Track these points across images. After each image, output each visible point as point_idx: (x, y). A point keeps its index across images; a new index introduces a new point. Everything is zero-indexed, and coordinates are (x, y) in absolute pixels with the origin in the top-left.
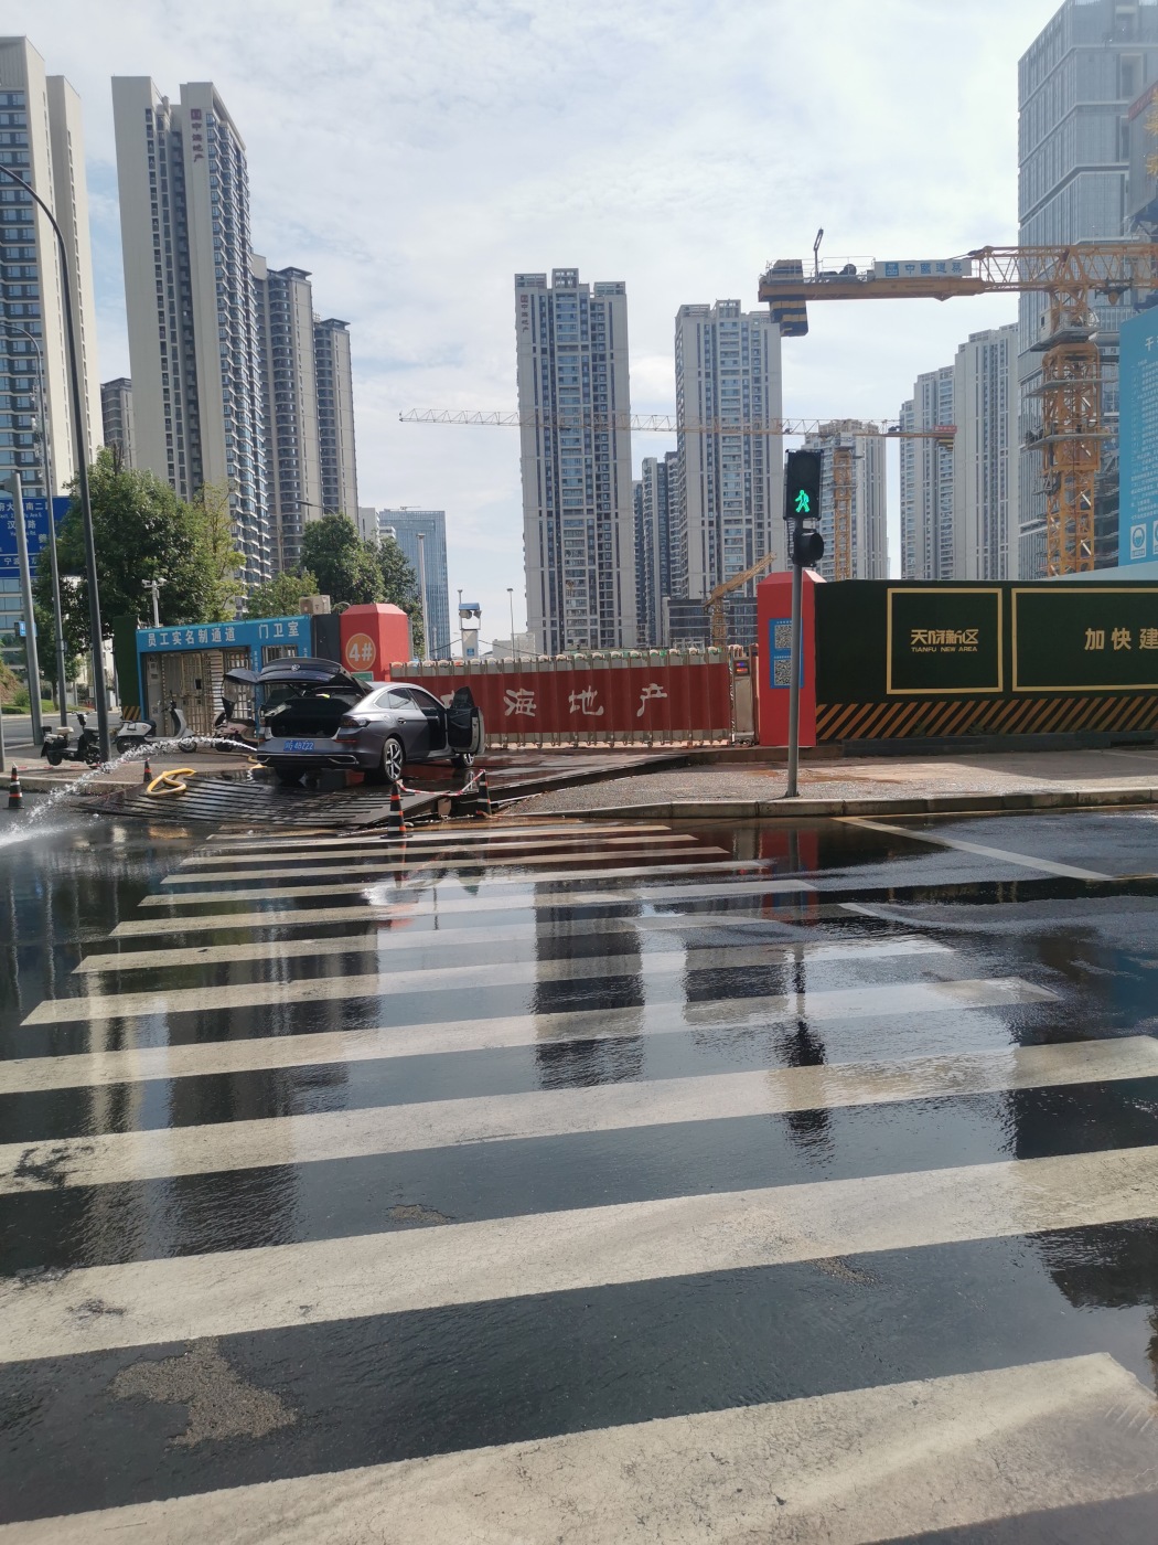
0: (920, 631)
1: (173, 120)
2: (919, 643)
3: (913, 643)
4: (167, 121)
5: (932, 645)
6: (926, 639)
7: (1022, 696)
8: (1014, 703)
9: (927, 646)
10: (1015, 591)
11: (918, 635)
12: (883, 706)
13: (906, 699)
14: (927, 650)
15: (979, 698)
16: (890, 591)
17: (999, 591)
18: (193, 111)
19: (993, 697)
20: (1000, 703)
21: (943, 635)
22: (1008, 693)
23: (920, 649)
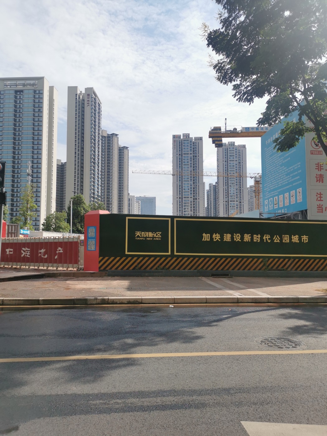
0: (138, 232)
1: (83, 97)
2: (138, 236)
3: (136, 236)
4: (81, 97)
5: (143, 237)
6: (141, 235)
7: (178, 257)
8: (175, 259)
9: (141, 237)
10: (175, 219)
11: (138, 233)
12: (124, 258)
13: (133, 256)
14: (141, 239)
15: (162, 256)
16: (127, 218)
17: (169, 219)
18: (88, 94)
19: (167, 257)
20: (169, 258)
21: (147, 234)
22: (172, 255)
23: (139, 239)
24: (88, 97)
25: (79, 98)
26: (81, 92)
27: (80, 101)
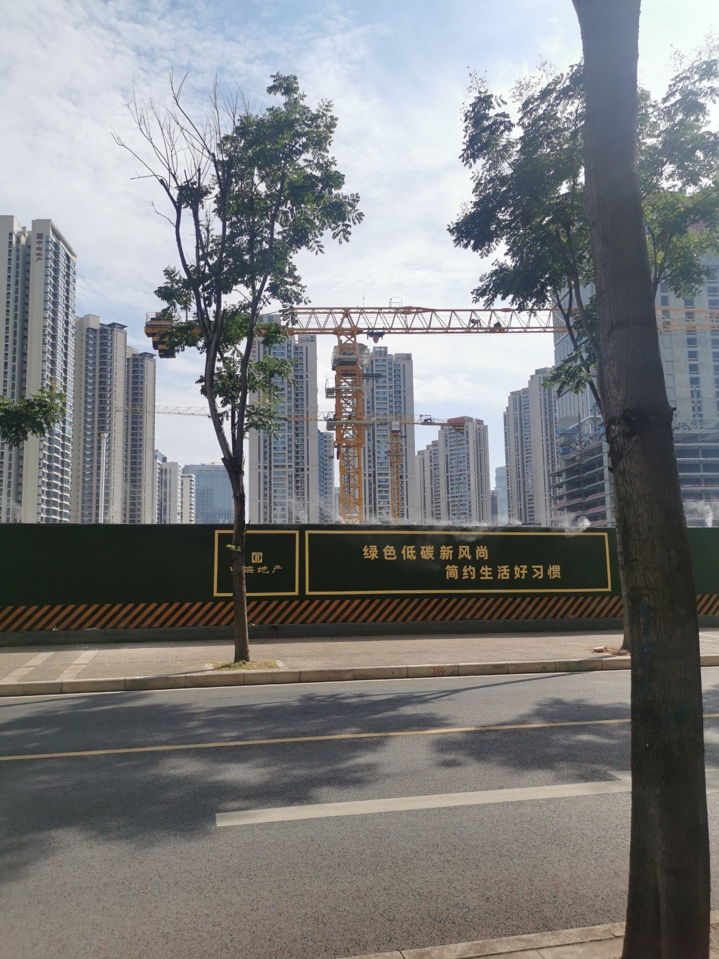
1: (28, 240)
4: (23, 240)
18: (38, 234)
24: (38, 240)
25: (18, 241)
26: (24, 228)
27: (20, 248)
